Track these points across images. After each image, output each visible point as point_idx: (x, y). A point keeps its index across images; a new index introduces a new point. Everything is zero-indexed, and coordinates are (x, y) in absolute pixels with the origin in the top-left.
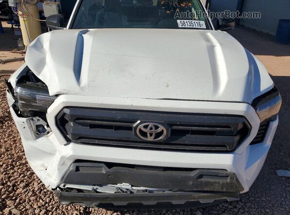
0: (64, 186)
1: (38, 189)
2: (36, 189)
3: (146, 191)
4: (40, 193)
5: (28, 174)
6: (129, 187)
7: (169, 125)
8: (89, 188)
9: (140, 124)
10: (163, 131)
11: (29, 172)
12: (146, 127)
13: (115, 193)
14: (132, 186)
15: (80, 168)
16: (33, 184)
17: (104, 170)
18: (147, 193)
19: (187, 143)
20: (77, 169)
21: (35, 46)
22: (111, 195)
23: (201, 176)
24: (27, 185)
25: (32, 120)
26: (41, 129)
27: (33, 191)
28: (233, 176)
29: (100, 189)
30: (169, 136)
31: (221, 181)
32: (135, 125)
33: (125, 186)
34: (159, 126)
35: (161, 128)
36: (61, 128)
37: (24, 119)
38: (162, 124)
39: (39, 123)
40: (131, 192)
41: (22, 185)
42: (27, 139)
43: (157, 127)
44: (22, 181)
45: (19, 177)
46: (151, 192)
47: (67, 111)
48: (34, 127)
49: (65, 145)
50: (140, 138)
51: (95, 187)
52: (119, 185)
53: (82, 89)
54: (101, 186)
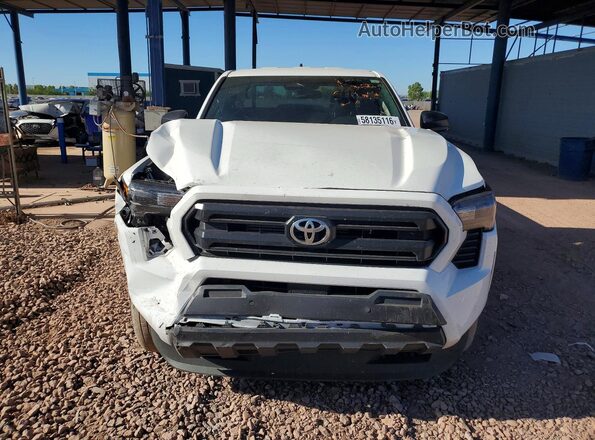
0: (185, 320)
1: (132, 366)
2: (128, 366)
3: (303, 324)
4: (135, 370)
5: (115, 348)
6: (280, 319)
7: (334, 222)
8: (222, 322)
9: (294, 220)
10: (325, 230)
11: (117, 345)
12: (302, 224)
13: (259, 326)
14: (283, 318)
15: (210, 293)
16: (124, 360)
17: (245, 294)
18: (304, 328)
19: (359, 248)
20: (206, 294)
21: (160, 133)
22: (253, 330)
23: (381, 299)
24: (114, 361)
25: (146, 230)
26: (155, 246)
27: (124, 368)
28: (428, 299)
29: (236, 324)
30: (334, 237)
31: (411, 306)
32: (288, 223)
33: (274, 317)
34: (320, 222)
35: (323, 226)
36: (189, 234)
37: (136, 230)
38: (325, 221)
39: (154, 236)
40: (282, 327)
41: (106, 360)
42: (134, 260)
43: (317, 225)
44: (107, 356)
45: (101, 350)
46: (309, 326)
47: (200, 206)
48: (147, 243)
49: (191, 260)
50: (295, 242)
51: (230, 322)
52: (264, 318)
53: (221, 178)
54: (237, 318)
